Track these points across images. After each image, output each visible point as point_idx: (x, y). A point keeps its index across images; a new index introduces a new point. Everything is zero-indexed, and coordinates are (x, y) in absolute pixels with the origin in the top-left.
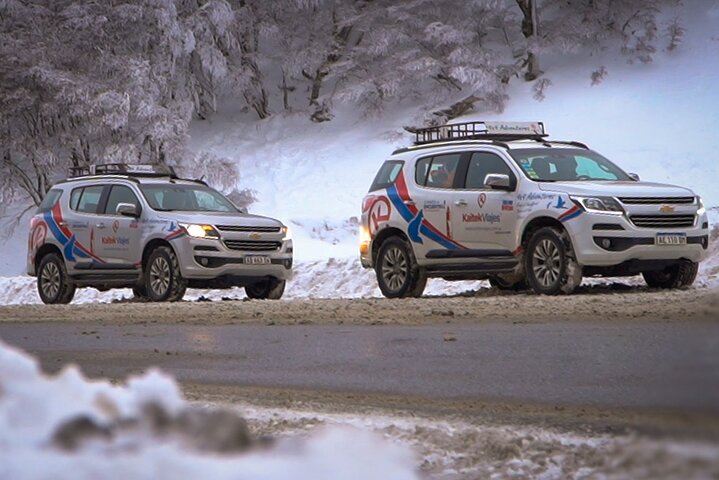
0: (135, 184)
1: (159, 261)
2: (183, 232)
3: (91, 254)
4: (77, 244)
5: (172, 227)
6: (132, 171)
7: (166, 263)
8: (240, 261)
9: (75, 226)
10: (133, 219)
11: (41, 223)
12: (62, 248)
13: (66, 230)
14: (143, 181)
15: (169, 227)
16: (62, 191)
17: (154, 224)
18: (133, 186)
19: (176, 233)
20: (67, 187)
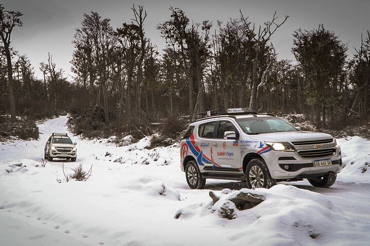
0: (233, 119)
1: (254, 168)
2: (270, 148)
3: (212, 162)
4: (204, 155)
5: (261, 146)
6: (231, 112)
7: (260, 169)
8: (311, 165)
9: (201, 146)
10: (235, 140)
11: (185, 144)
12: (196, 158)
13: (197, 148)
14: (238, 117)
15: (259, 145)
16: (194, 127)
17: (249, 144)
18: (232, 120)
19: (264, 149)
20: (197, 124)
